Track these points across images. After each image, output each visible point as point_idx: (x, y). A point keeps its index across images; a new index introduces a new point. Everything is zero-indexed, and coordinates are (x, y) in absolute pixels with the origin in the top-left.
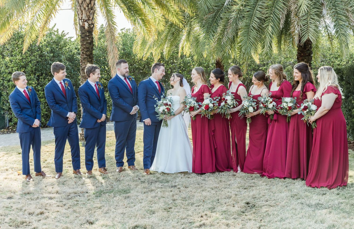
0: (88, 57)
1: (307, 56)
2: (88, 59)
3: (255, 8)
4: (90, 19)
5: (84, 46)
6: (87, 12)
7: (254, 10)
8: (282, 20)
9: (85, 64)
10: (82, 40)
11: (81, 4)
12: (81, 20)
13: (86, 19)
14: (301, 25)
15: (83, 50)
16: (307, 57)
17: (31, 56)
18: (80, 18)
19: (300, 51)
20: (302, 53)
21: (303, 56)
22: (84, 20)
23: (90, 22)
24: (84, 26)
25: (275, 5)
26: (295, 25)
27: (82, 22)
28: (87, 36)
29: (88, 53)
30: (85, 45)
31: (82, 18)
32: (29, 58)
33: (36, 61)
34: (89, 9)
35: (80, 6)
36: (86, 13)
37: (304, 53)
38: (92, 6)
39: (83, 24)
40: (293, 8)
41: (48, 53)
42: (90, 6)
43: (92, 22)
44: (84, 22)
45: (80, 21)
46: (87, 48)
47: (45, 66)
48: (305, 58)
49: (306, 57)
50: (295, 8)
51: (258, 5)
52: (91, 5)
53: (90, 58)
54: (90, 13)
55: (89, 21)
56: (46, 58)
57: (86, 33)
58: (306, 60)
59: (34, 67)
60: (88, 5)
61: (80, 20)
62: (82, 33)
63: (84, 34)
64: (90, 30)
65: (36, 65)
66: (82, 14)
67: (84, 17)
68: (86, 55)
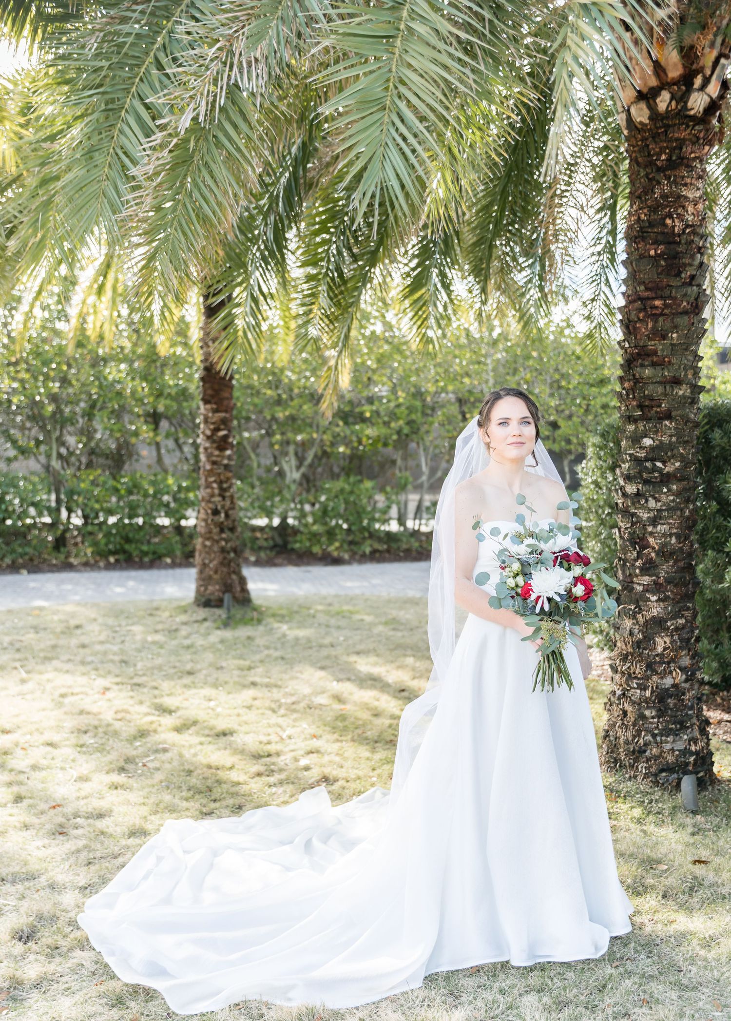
1: (685, 313)
16: (683, 321)
19: (640, 284)
20: (653, 299)
21: (662, 314)
37: (670, 297)
48: (676, 327)
49: (679, 320)
58: (678, 338)
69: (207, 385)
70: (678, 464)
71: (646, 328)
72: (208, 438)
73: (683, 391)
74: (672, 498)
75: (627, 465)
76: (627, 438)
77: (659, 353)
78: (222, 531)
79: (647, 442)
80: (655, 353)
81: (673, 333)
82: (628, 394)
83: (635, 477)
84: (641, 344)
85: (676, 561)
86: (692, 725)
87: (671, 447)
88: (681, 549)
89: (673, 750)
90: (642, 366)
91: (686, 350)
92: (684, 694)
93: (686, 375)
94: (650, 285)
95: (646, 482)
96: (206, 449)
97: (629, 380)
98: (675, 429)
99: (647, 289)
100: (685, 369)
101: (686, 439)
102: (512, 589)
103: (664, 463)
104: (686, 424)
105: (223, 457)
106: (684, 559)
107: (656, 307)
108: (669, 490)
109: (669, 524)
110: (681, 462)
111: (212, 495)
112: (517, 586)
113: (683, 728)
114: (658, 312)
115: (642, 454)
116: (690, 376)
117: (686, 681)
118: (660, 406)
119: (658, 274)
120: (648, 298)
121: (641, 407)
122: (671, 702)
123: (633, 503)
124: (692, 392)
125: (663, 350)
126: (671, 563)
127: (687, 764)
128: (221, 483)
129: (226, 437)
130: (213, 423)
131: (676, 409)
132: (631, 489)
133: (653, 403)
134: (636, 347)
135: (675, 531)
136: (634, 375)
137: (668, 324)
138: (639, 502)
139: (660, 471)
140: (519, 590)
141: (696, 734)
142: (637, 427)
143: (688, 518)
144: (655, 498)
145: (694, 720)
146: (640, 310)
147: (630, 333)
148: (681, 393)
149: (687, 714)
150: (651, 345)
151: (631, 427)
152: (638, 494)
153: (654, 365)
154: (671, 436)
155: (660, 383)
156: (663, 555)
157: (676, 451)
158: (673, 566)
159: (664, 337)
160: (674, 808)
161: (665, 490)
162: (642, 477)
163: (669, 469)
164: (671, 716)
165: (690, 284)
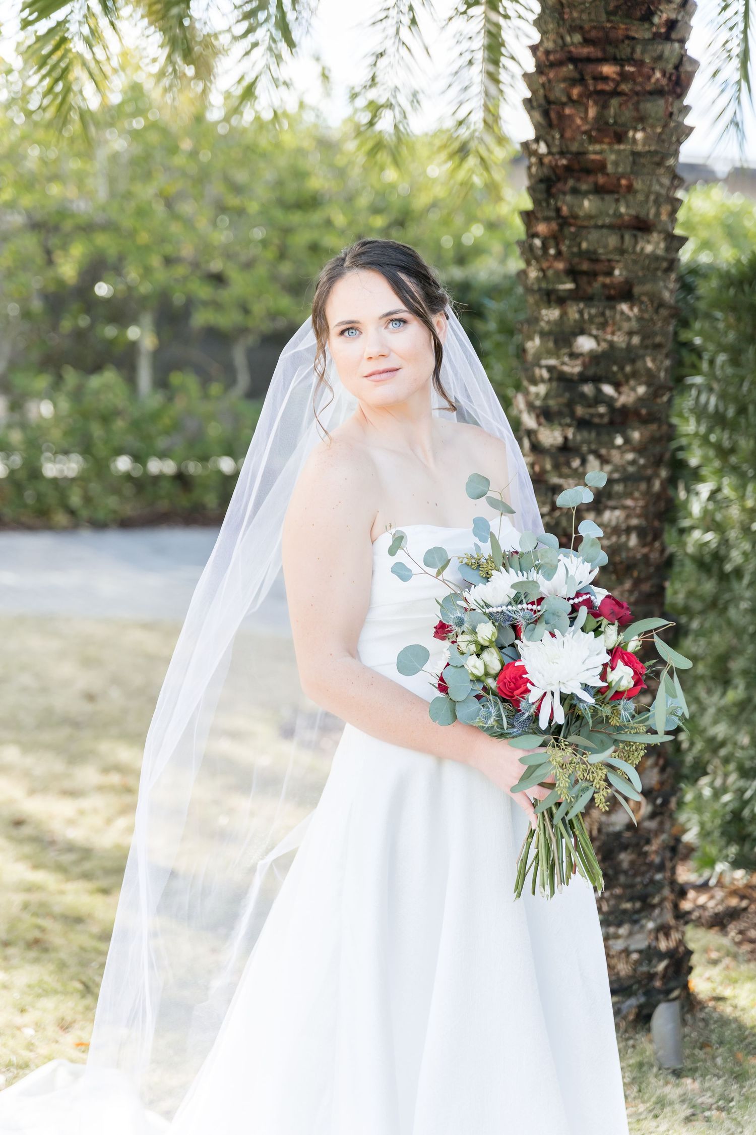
1: (659, 92)
16: (655, 108)
19: (572, 29)
20: (604, 60)
21: (615, 93)
37: (631, 60)
48: (641, 120)
49: (647, 106)
58: (646, 140)
70: (641, 390)
71: (585, 119)
73: (652, 246)
74: (630, 456)
75: (542, 389)
76: (543, 334)
77: (610, 168)
79: (585, 344)
80: (601, 167)
81: (636, 130)
82: (545, 247)
83: (560, 414)
84: (574, 147)
85: (637, 583)
86: (663, 900)
87: (631, 355)
88: (646, 557)
89: (627, 952)
90: (575, 191)
91: (659, 164)
92: (648, 842)
93: (658, 214)
94: (593, 34)
95: (582, 424)
97: (547, 219)
98: (640, 319)
99: (587, 41)
100: (657, 203)
101: (658, 339)
102: (479, 680)
103: (617, 386)
104: (657, 311)
106: (648, 578)
107: (605, 79)
108: (627, 441)
109: (624, 508)
110: (649, 385)
112: (487, 674)
113: (647, 907)
114: (609, 87)
115: (573, 368)
116: (664, 217)
117: (652, 816)
118: (610, 273)
119: (609, 13)
120: (589, 60)
121: (573, 273)
122: (625, 858)
123: (557, 467)
124: (668, 249)
125: (616, 164)
126: (628, 585)
127: (651, 976)
131: (642, 281)
132: (551, 437)
133: (599, 267)
134: (562, 153)
135: (634, 522)
136: (558, 210)
137: (628, 114)
138: (568, 464)
139: (609, 402)
140: (492, 683)
141: (669, 918)
142: (564, 314)
143: (659, 497)
144: (599, 456)
145: (666, 892)
146: (573, 82)
147: (550, 125)
148: (649, 249)
149: (652, 881)
150: (595, 151)
151: (552, 314)
152: (566, 448)
153: (599, 191)
154: (630, 334)
155: (611, 227)
156: (615, 572)
157: (639, 364)
158: (631, 592)
159: (620, 137)
160: (641, 1065)
161: (619, 441)
162: (572, 414)
163: (626, 398)
164: (625, 887)
165: (667, 38)
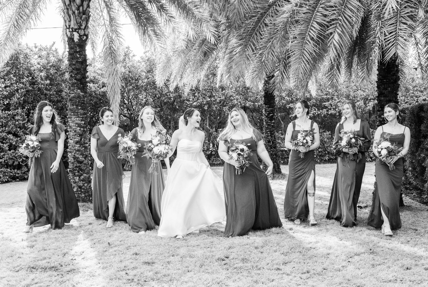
0: (79, 83)
1: (392, 83)
2: (78, 84)
3: (315, 9)
4: (81, 27)
5: (73, 67)
6: (77, 17)
7: (313, 11)
8: (356, 26)
9: (74, 91)
10: (71, 58)
11: (69, 6)
12: (69, 28)
13: (76, 27)
14: (386, 32)
15: (72, 72)
16: (391, 85)
17: (18, 83)
18: (68, 27)
19: (380, 76)
20: (385, 80)
21: (386, 84)
22: (72, 28)
23: (82, 33)
24: (73, 37)
25: (346, 3)
26: (377, 32)
27: (69, 31)
28: (77, 52)
29: (79, 77)
30: (74, 65)
31: (69, 26)
32: (15, 86)
33: (24, 90)
34: (79, 13)
35: (67, 9)
36: (76, 19)
37: (388, 79)
38: (85, 9)
39: (71, 35)
40: (374, 6)
41: (42, 79)
42: (81, 8)
43: (85, 32)
44: (73, 31)
45: (68, 30)
46: (77, 69)
47: (38, 97)
48: (389, 87)
50: (377, 7)
51: (321, 4)
52: (83, 8)
53: (81, 84)
54: (81, 20)
55: (80, 31)
56: (40, 86)
57: (76, 47)
59: (21, 98)
60: (79, 7)
61: (67, 28)
62: (70, 48)
63: (73, 49)
64: (82, 44)
65: (25, 95)
66: (70, 21)
67: (73, 24)
68: (75, 79)
69: (266, 99)
72: (266, 116)
78: (271, 148)
80: (384, 93)
93: (393, 99)
96: (266, 120)
105: (272, 123)
107: (384, 82)
111: (268, 136)
119: (385, 73)
120: (383, 79)
128: (271, 132)
129: (272, 116)
130: (268, 112)
134: (380, 92)
146: (381, 82)
147: (379, 88)
151: (379, 113)
153: (384, 97)
159: (387, 89)
165: (394, 76)
